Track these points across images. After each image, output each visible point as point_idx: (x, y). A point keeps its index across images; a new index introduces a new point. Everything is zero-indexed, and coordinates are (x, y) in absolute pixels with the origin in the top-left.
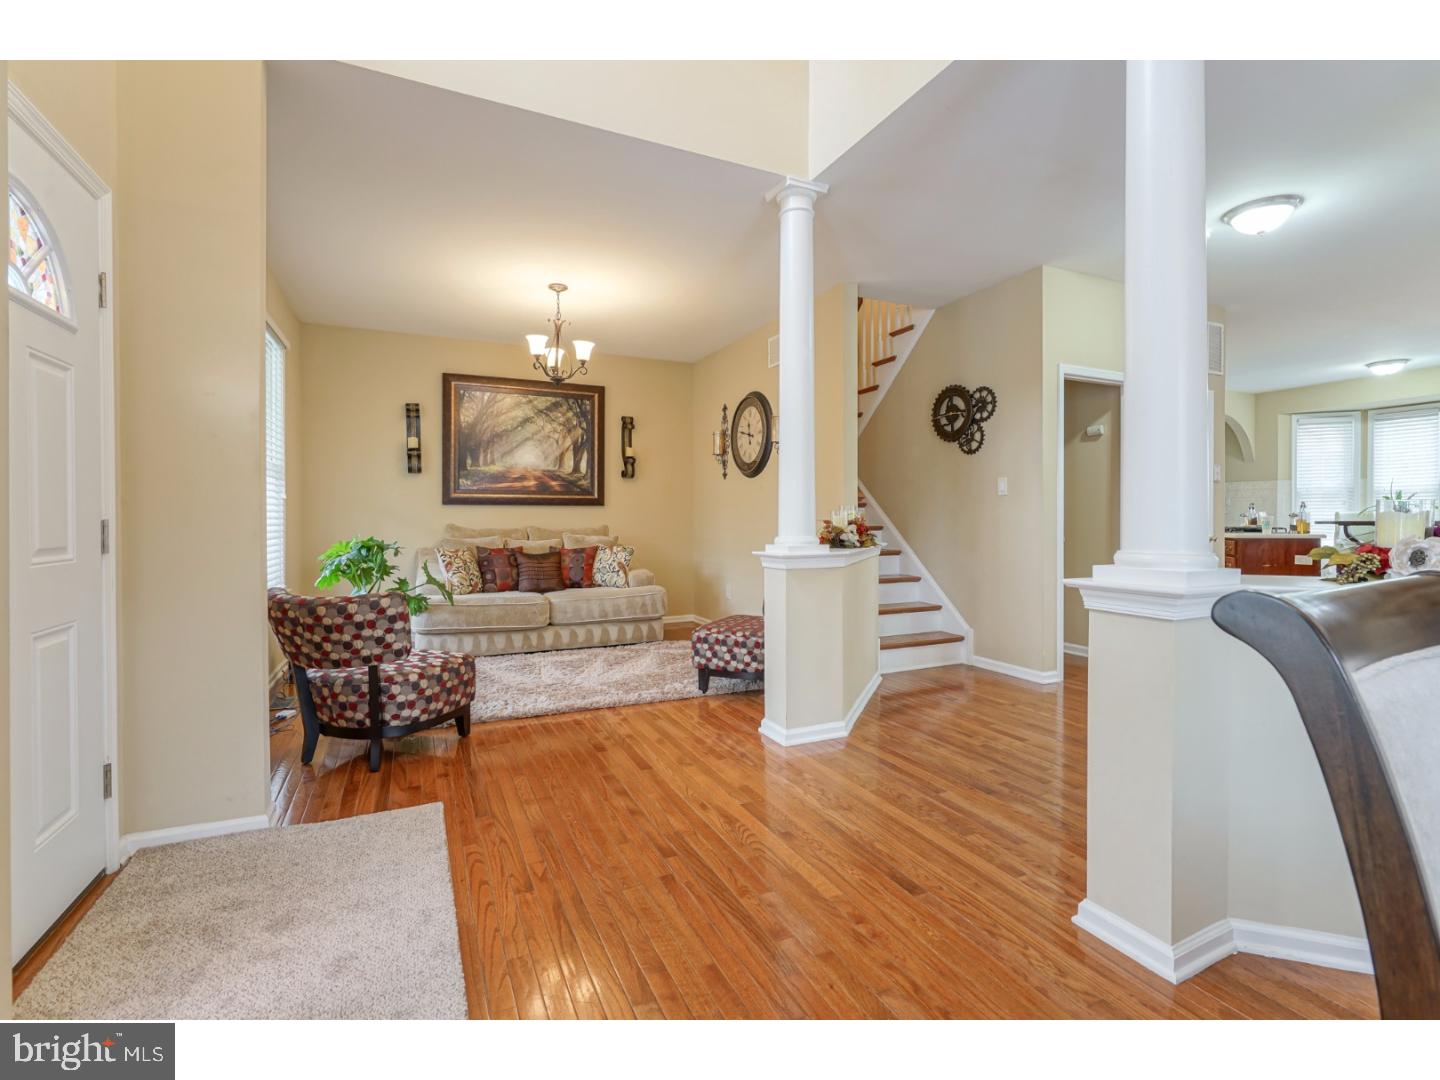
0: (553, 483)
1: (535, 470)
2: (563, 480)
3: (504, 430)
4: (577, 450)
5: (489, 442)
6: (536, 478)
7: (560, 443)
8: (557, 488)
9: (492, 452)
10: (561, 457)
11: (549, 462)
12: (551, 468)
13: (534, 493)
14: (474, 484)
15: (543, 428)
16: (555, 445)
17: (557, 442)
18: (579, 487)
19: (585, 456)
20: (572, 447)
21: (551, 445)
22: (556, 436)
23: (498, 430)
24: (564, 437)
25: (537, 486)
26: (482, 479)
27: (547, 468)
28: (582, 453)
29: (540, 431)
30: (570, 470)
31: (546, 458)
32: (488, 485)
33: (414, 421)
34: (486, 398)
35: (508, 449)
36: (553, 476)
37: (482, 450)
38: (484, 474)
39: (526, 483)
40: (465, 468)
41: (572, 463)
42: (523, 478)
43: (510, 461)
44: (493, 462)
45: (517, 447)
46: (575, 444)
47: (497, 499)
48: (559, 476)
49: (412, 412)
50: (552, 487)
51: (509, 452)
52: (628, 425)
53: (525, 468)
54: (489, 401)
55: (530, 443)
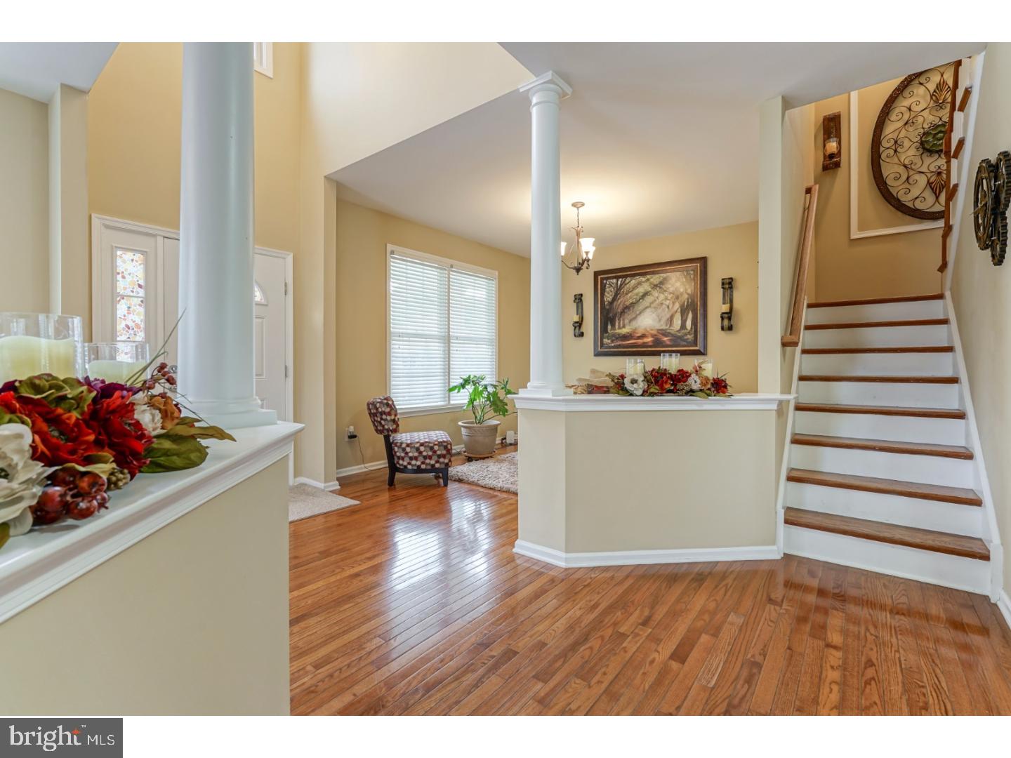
0: (665, 339)
1: (652, 330)
2: (673, 335)
3: (632, 303)
4: (684, 312)
5: (622, 312)
6: (653, 336)
7: (670, 307)
8: (668, 343)
9: (623, 320)
10: (671, 319)
11: (662, 322)
12: (664, 327)
13: (651, 346)
14: (612, 341)
15: (657, 298)
16: (667, 309)
17: (668, 307)
18: (685, 341)
19: (690, 315)
20: (679, 310)
21: (663, 310)
22: (667, 302)
23: (627, 303)
24: (674, 303)
25: (653, 341)
26: (617, 338)
27: (661, 328)
28: (688, 313)
29: (655, 300)
30: (679, 328)
31: (660, 320)
32: (621, 343)
33: (580, 305)
34: (619, 282)
35: (634, 316)
36: (665, 333)
37: (617, 319)
38: (619, 335)
39: (646, 340)
40: (607, 332)
41: (680, 322)
42: (643, 336)
43: (635, 324)
44: (624, 327)
45: (640, 313)
46: (682, 306)
47: (625, 352)
48: (669, 333)
49: (579, 299)
50: (664, 341)
51: (635, 318)
52: (728, 285)
53: (645, 329)
54: (621, 285)
55: (648, 310)
